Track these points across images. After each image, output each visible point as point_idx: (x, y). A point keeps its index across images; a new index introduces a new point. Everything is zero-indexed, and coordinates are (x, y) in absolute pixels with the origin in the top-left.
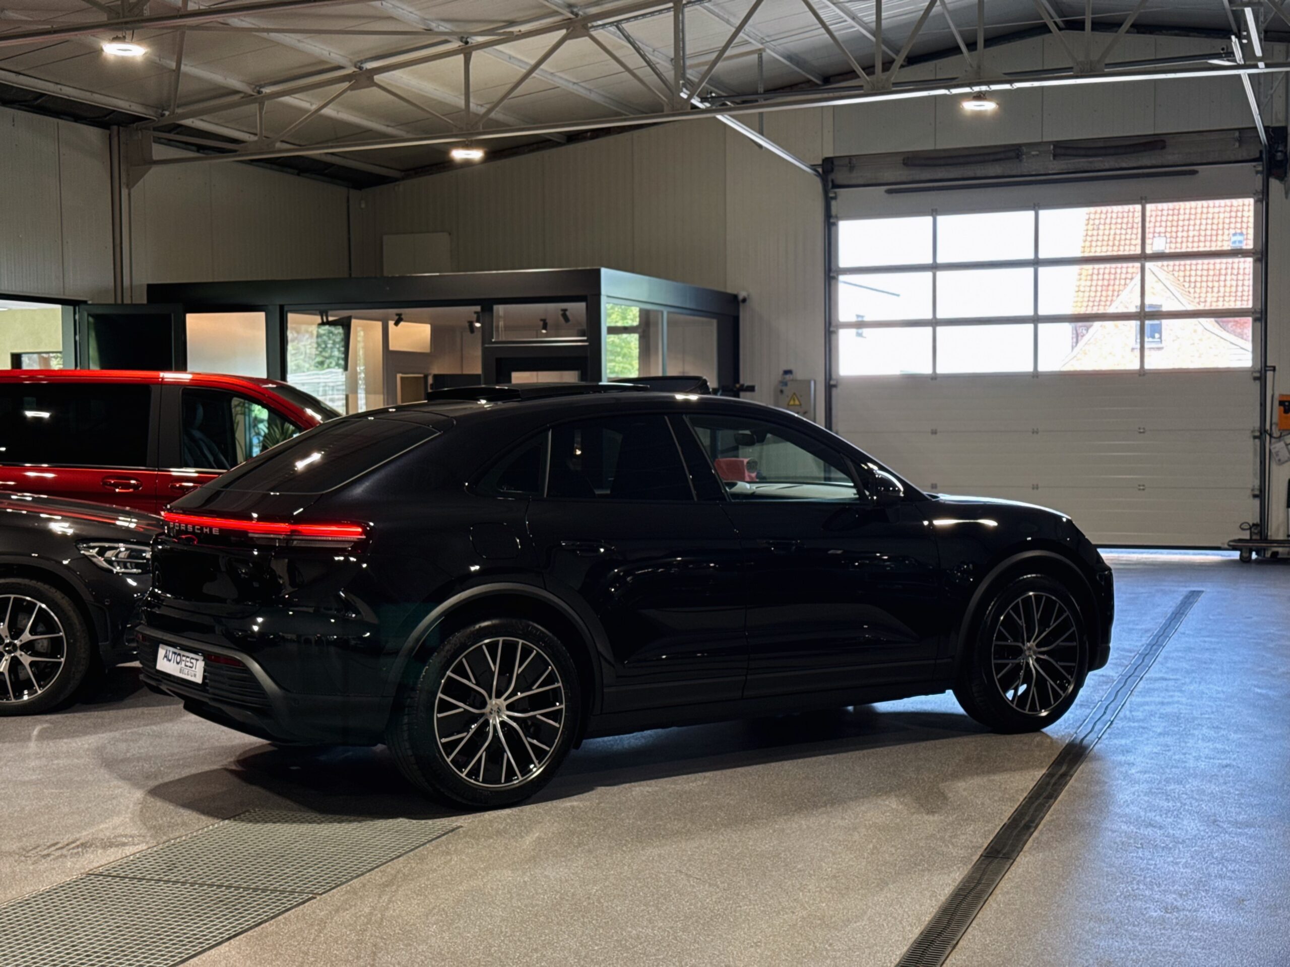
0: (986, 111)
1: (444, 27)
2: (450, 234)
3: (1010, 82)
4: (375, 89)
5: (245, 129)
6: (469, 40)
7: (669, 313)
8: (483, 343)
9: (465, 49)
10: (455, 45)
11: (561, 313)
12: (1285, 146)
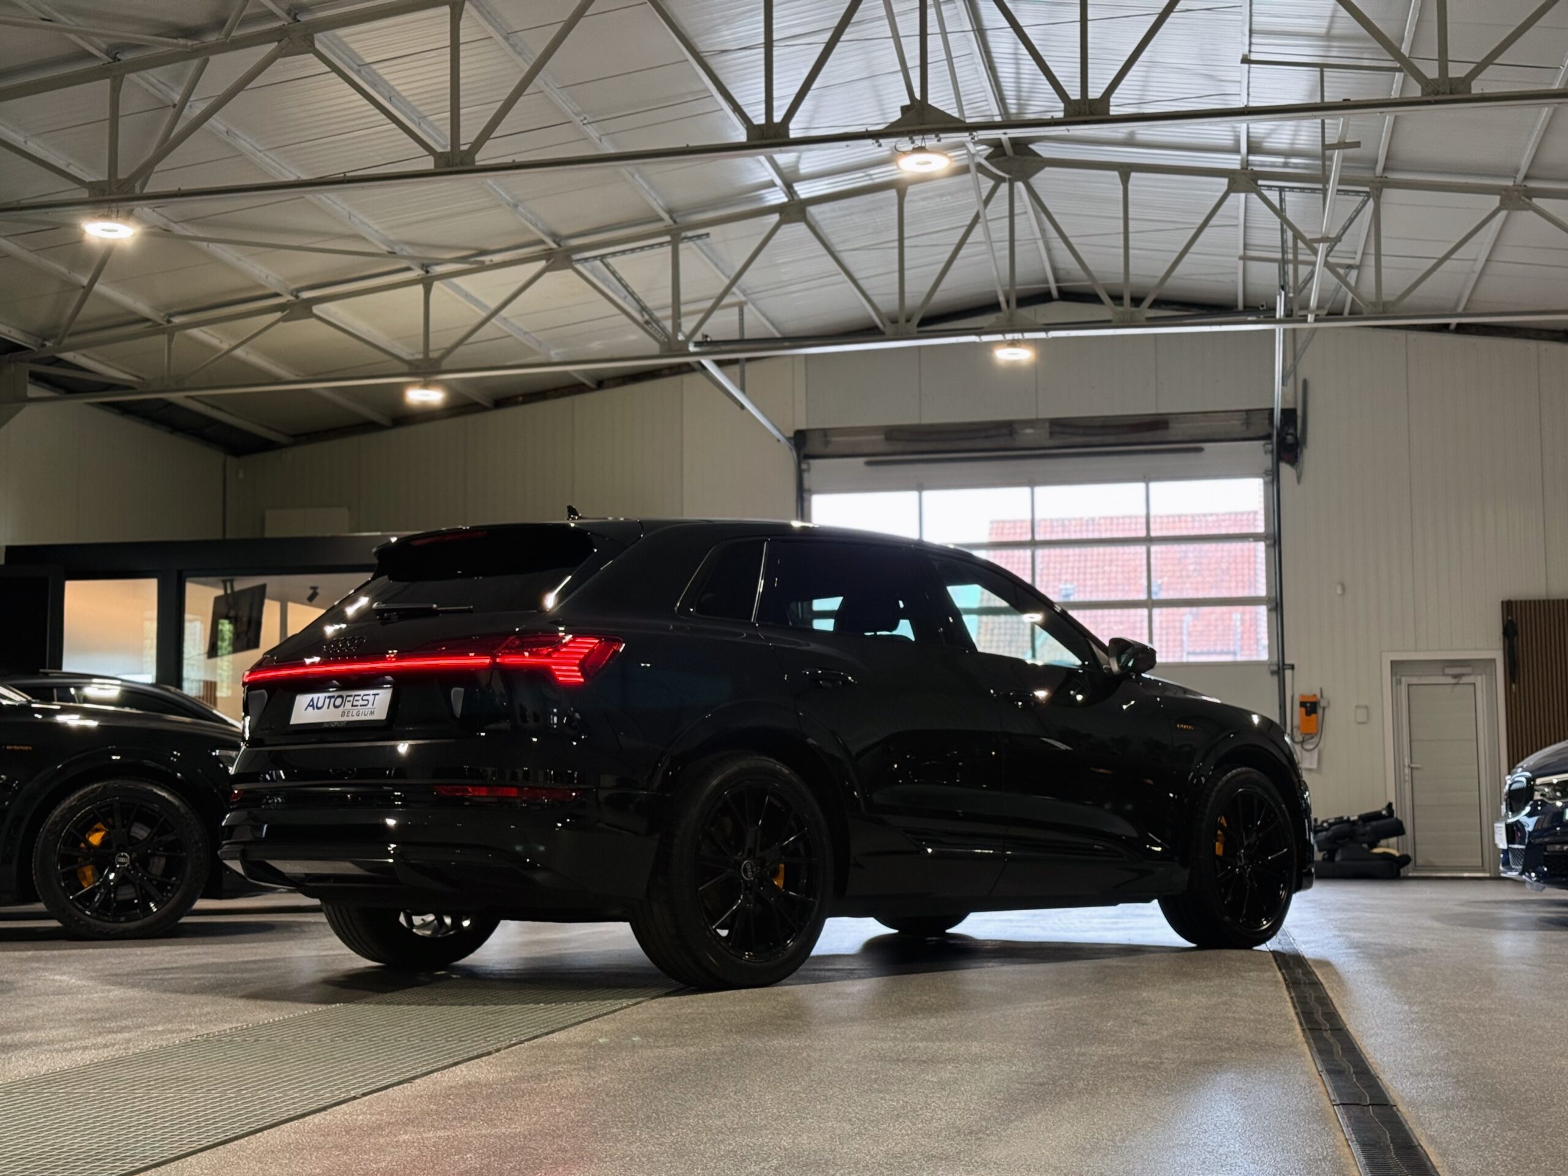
0: (1019, 361)
1: (409, 251)
2: (349, 508)
4: (313, 320)
5: (128, 370)
6: (429, 269)
9: (425, 279)
10: (417, 273)
12: (1296, 430)
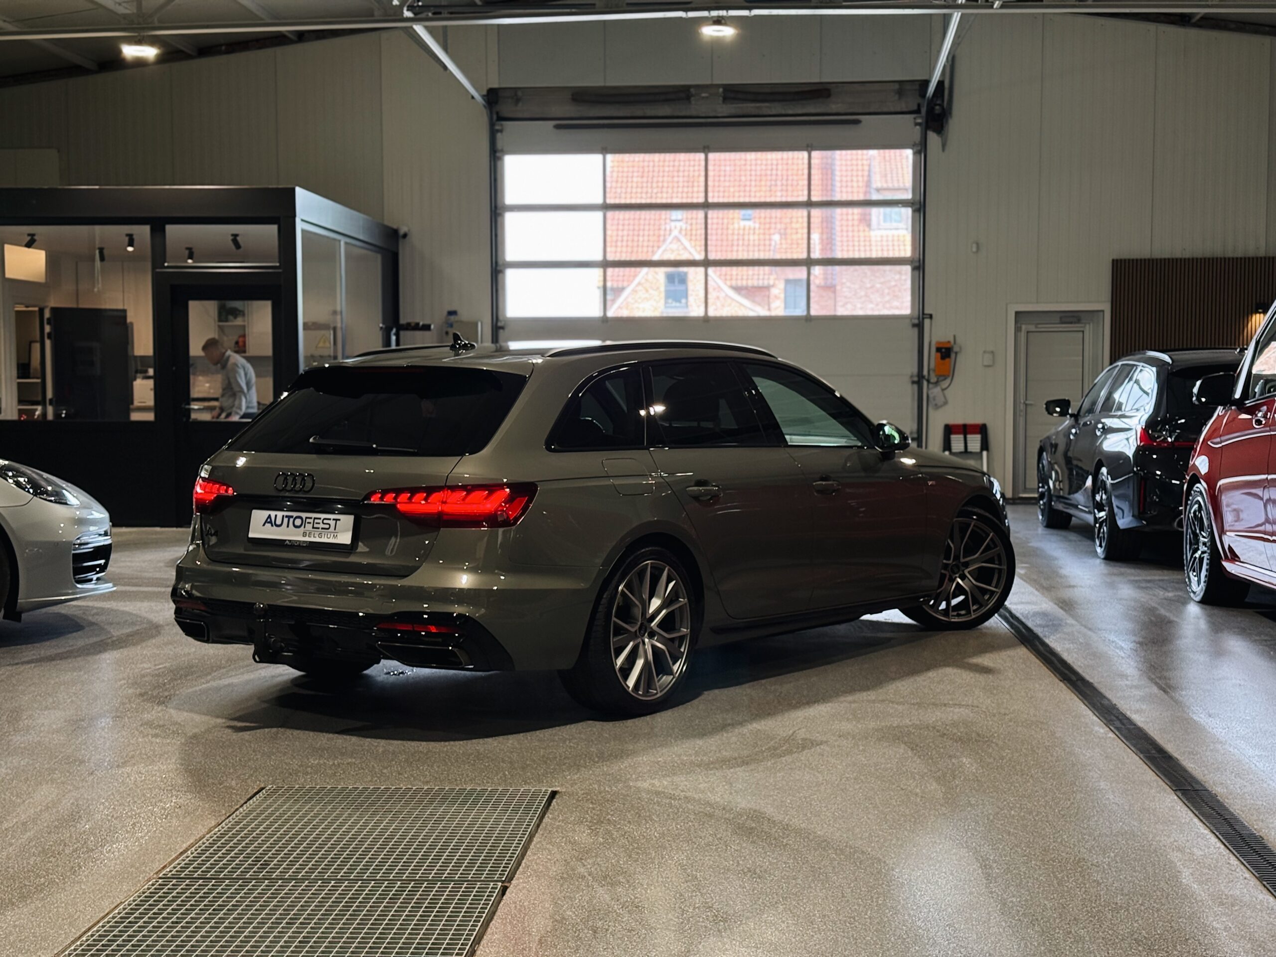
2: (59, 151)
7: (346, 243)
8: (154, 267)
11: (231, 238)
12: (943, 101)
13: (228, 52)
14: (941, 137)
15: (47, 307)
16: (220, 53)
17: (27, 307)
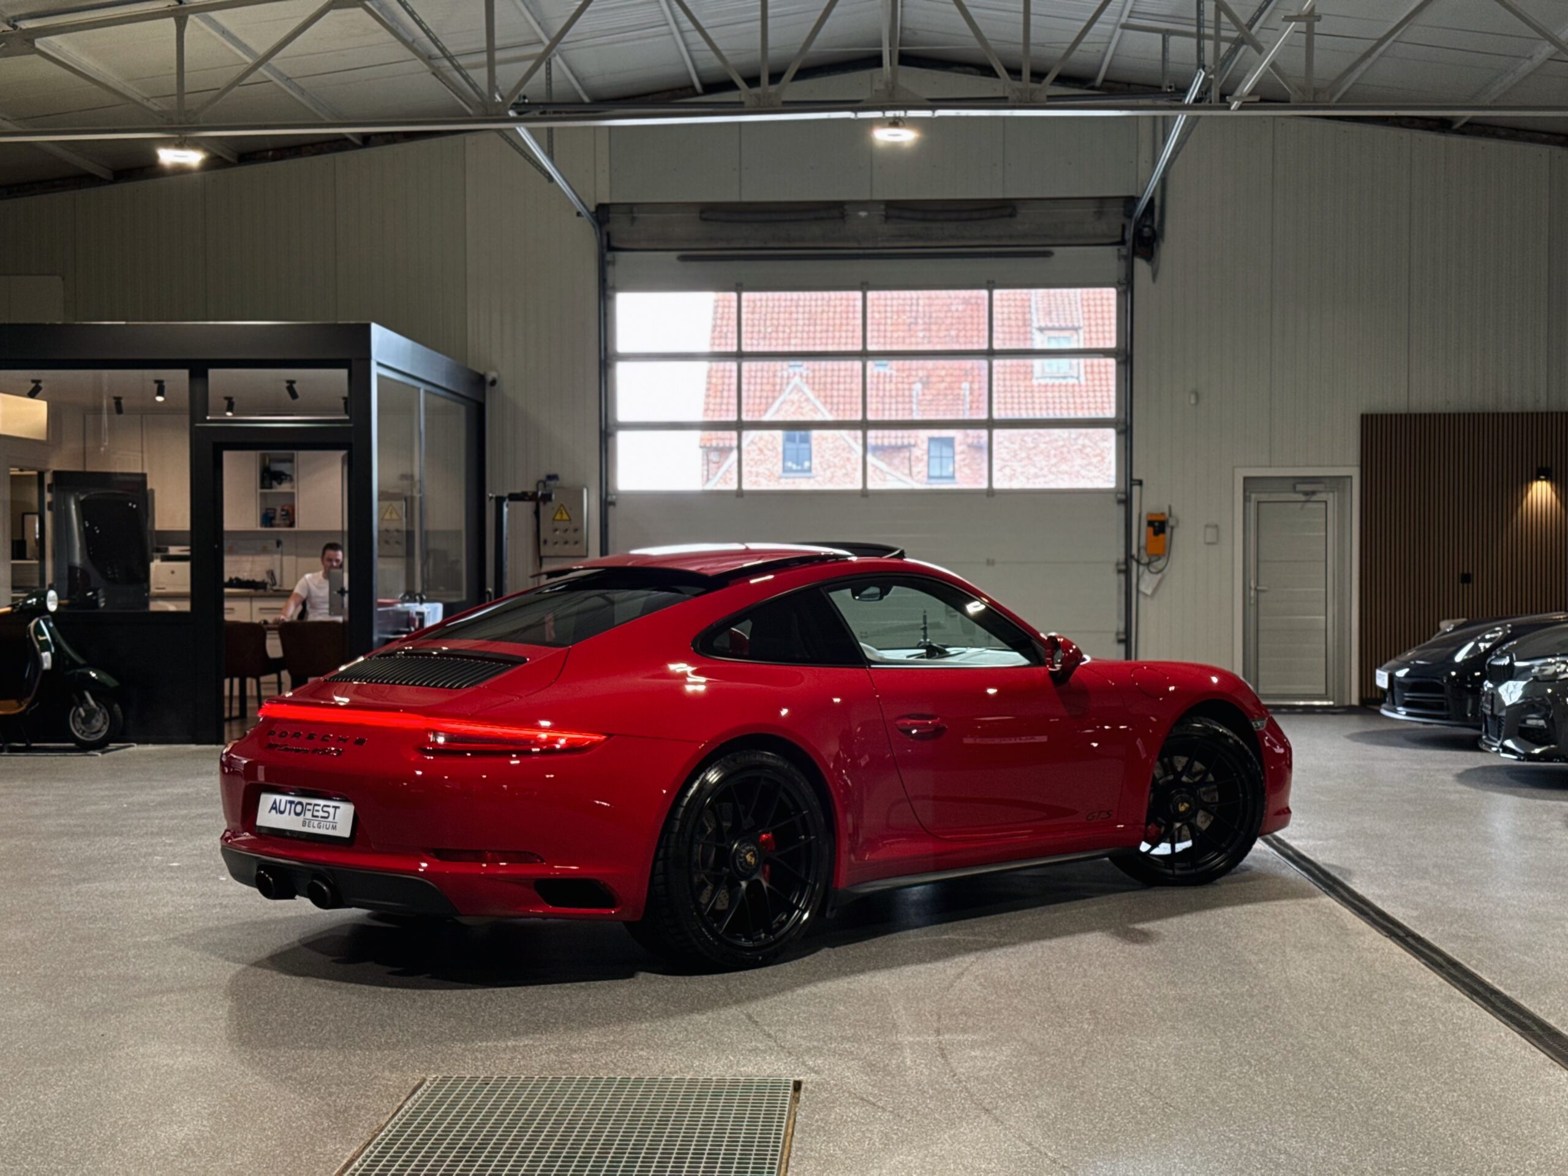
0: (901, 143)
2: (63, 279)
3: (933, 108)
7: (426, 392)
8: (193, 421)
9: (176, 11)
11: (286, 385)
12: (1153, 220)
13: (274, 159)
14: (1152, 265)
15: (48, 470)
16: (265, 159)
17: (21, 470)
